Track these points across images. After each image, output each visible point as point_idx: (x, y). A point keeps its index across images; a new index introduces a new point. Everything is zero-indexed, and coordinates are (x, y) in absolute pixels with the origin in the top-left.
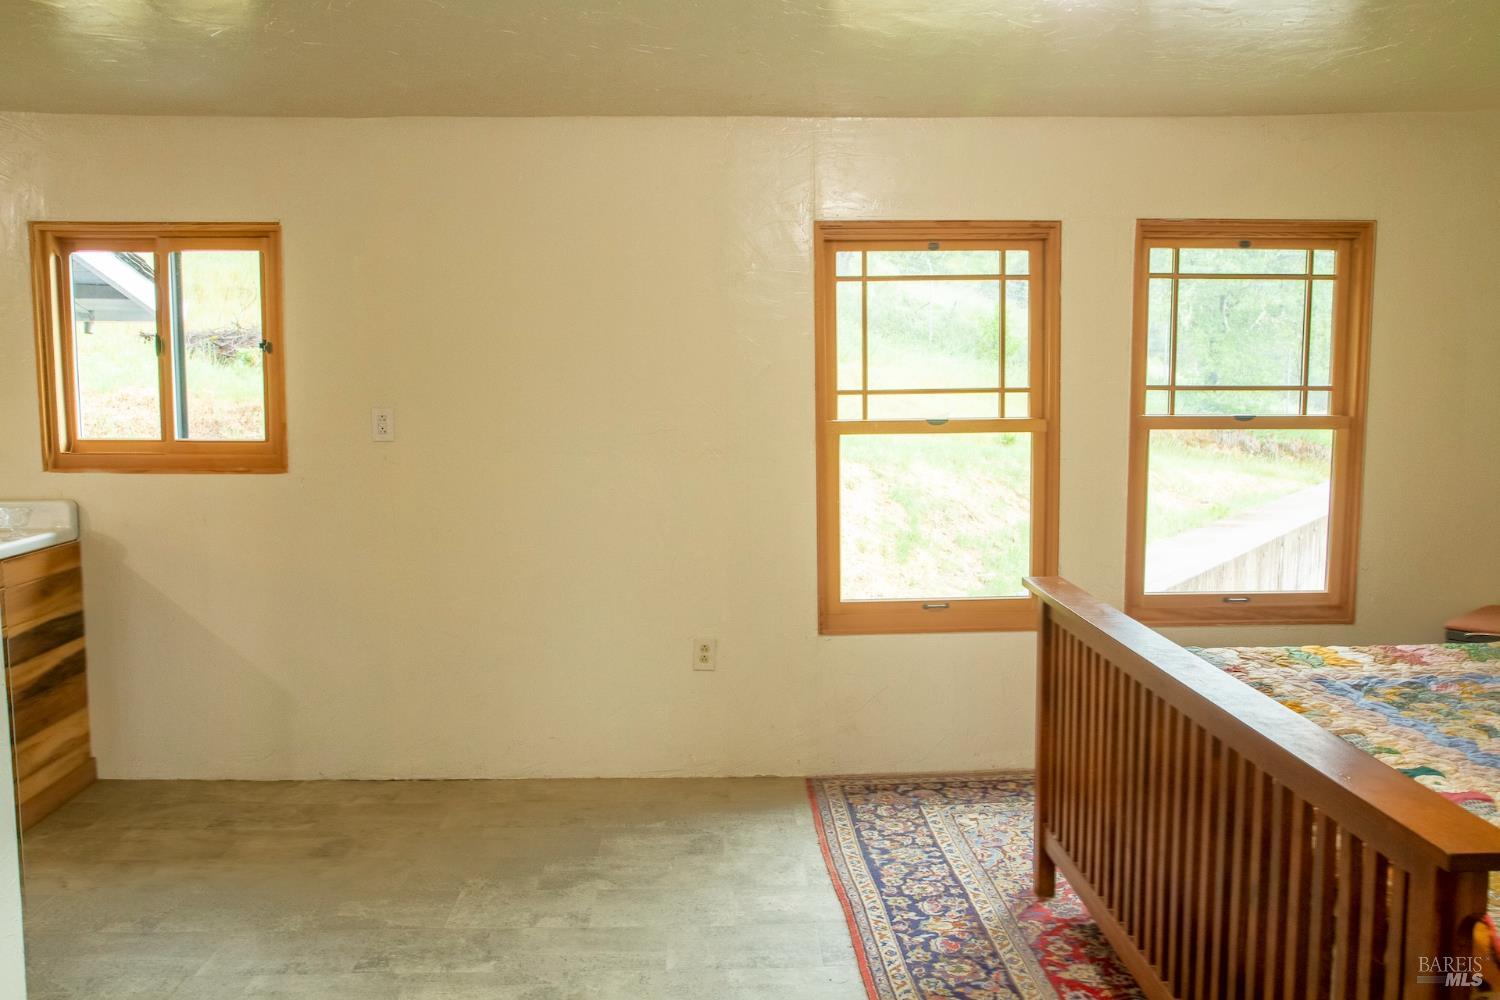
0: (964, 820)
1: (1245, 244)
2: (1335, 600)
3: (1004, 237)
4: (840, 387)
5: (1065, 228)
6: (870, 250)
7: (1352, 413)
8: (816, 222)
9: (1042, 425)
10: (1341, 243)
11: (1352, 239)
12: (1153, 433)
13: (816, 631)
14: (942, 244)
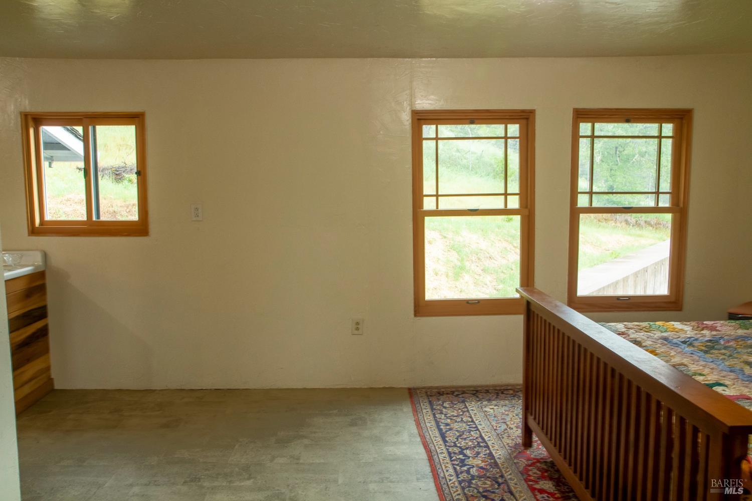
0: (487, 409)
1: (628, 121)
2: (673, 299)
3: (507, 118)
4: (425, 193)
5: (537, 113)
6: (440, 124)
7: (681, 205)
8: (412, 111)
9: (526, 212)
10: (676, 120)
11: (682, 118)
12: (581, 216)
13: (413, 316)
14: (476, 121)
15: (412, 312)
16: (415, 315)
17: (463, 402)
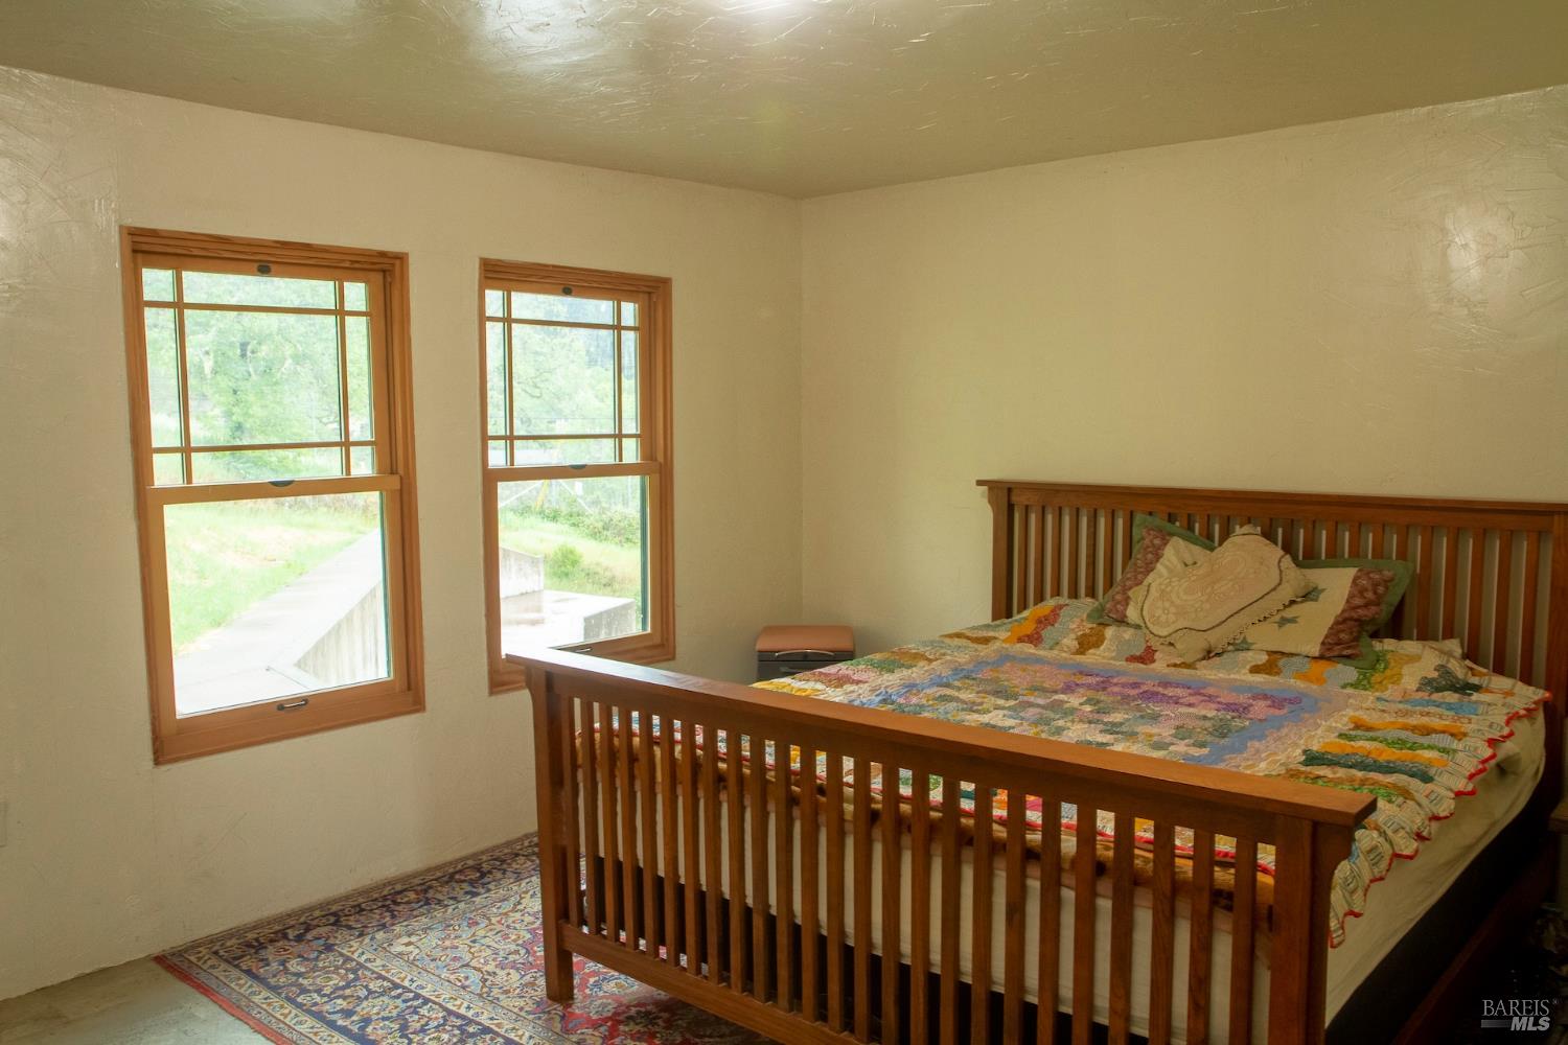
1: (567, 292)
2: (657, 640)
3: (347, 265)
4: (156, 444)
5: (411, 260)
6: (187, 269)
7: (660, 458)
8: (121, 227)
9: (394, 482)
10: (641, 295)
11: (649, 293)
12: (501, 485)
13: (151, 763)
14: (273, 267)
15: (149, 755)
16: (157, 762)
17: (329, 948)
